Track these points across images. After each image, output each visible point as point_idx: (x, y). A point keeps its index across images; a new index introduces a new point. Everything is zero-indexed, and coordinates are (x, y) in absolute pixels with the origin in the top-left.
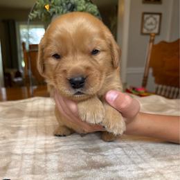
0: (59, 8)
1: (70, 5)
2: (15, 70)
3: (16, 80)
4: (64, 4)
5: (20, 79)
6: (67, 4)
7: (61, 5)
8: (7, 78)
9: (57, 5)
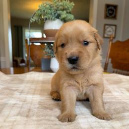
0: (49, 16)
1: (56, 15)
2: (21, 58)
3: (21, 65)
4: (53, 14)
5: (24, 64)
6: (55, 14)
7: (51, 14)
8: (15, 63)
9: (49, 14)
